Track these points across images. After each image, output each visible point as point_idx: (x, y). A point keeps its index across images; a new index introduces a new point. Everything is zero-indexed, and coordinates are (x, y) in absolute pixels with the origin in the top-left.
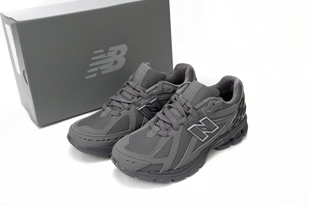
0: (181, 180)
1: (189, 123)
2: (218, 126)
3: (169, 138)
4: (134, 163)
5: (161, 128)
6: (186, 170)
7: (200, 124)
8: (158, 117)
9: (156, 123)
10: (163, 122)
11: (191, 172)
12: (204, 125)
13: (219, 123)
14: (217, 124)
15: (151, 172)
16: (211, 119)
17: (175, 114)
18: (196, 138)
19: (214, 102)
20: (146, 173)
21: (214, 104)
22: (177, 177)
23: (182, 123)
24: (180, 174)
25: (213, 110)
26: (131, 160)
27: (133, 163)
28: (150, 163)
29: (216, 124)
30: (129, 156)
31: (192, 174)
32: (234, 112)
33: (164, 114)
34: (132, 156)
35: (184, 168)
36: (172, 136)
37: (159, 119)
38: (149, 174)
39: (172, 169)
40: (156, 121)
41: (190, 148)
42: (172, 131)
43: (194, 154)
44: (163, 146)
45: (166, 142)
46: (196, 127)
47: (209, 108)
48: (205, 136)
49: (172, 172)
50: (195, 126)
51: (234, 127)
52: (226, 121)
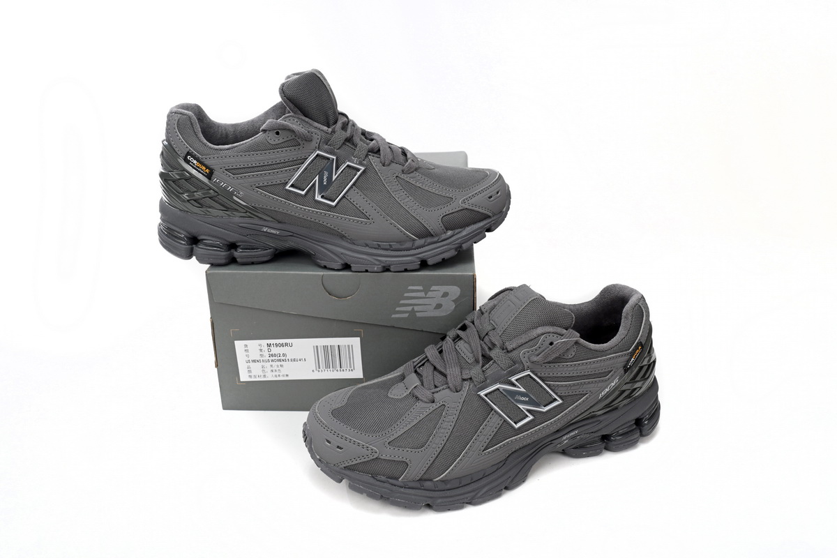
0: (449, 510)
1: (486, 379)
2: (560, 397)
3: (434, 406)
4: (341, 448)
5: (425, 380)
6: (465, 488)
7: (514, 385)
8: (426, 357)
9: (418, 370)
10: (433, 368)
11: (479, 495)
12: (522, 390)
13: (563, 392)
14: (557, 391)
15: (379, 477)
16: (540, 378)
17: (463, 355)
18: (500, 418)
19: (551, 338)
20: (368, 478)
21: (551, 344)
22: (439, 501)
23: (469, 377)
24: (448, 493)
25: (546, 357)
26: (337, 441)
27: (338, 447)
28: (376, 456)
29: (556, 394)
30: (333, 432)
31: (480, 500)
32: (611, 371)
33: (441, 352)
34: (340, 433)
35: (460, 483)
36: (442, 403)
37: (428, 360)
38: (372, 481)
39: (431, 480)
40: (419, 365)
41: (481, 438)
42: (444, 391)
43: (489, 453)
44: (416, 422)
45: (425, 414)
46: (501, 390)
47: (538, 352)
48: (522, 416)
49: (428, 484)
50: (498, 389)
51: (611, 408)
52: (587, 389)
